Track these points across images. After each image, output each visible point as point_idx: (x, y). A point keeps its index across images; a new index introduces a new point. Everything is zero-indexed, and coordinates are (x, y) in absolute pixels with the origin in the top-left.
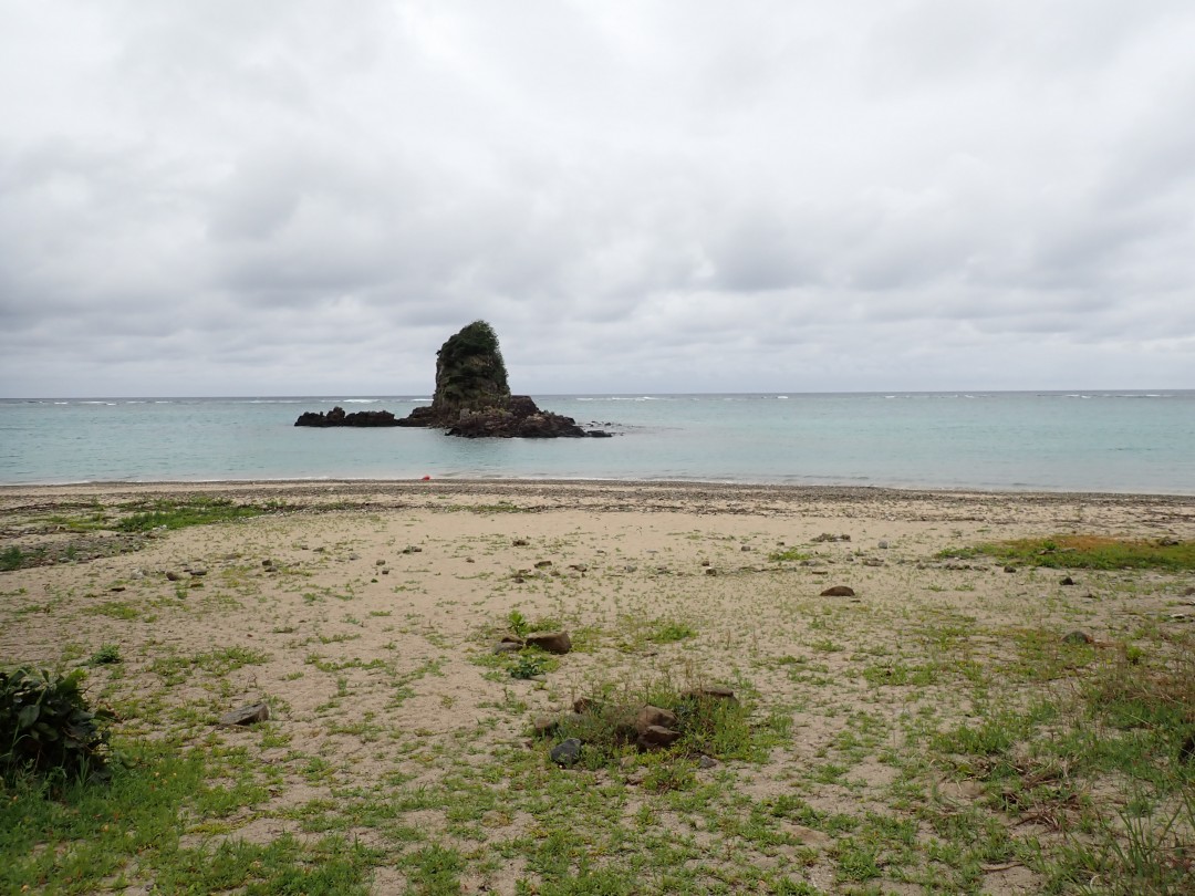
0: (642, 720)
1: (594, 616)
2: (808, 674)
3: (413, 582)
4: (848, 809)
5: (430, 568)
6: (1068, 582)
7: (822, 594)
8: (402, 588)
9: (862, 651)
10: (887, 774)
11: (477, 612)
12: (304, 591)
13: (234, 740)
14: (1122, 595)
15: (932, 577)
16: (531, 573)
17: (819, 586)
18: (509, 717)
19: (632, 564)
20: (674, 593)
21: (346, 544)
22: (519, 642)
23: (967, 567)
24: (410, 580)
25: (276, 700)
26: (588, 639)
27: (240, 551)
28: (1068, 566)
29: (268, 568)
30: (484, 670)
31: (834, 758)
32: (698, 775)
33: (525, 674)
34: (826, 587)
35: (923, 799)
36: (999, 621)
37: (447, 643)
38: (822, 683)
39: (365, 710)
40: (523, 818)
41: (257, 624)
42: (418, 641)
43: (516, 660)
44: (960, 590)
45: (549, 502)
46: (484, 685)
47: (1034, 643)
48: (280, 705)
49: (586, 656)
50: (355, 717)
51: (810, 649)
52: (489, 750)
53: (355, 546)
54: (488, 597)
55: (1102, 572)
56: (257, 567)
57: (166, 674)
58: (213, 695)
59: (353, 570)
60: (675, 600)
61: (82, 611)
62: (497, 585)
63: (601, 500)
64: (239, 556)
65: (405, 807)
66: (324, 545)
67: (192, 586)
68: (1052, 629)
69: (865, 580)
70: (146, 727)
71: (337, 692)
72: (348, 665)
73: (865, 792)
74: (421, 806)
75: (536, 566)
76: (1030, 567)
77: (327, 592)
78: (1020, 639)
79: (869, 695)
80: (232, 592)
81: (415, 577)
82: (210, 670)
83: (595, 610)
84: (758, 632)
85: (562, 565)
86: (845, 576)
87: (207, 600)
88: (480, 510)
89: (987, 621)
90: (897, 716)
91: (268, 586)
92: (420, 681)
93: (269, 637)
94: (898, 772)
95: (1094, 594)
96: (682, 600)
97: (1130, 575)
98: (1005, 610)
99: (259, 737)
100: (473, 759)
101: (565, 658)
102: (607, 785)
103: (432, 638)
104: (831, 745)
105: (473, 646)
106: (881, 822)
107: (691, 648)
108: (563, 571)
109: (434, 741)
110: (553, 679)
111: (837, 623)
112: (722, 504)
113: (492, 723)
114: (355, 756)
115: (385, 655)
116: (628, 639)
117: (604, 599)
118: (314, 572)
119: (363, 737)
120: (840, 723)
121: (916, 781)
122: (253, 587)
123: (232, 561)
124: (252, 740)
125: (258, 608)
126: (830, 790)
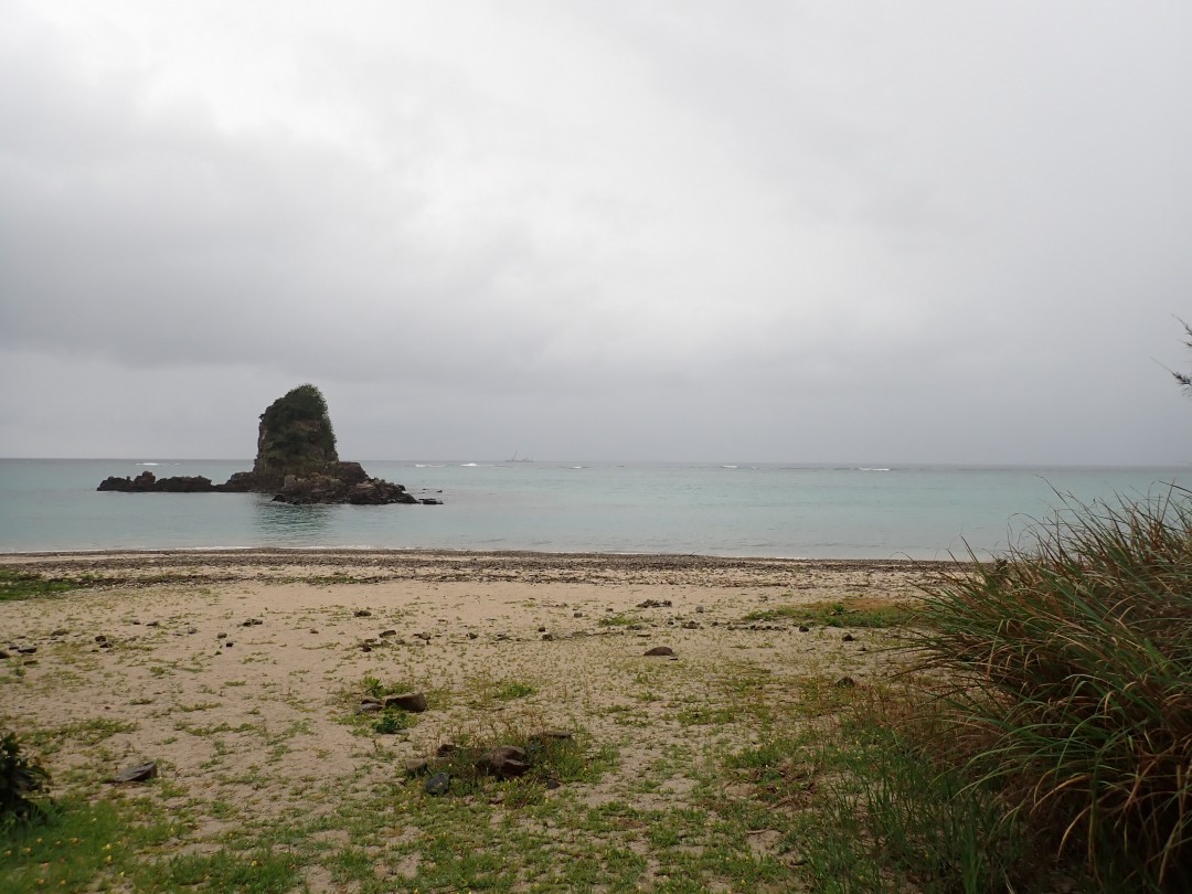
0: (498, 757)
1: (443, 679)
2: (632, 719)
3: (259, 654)
4: (660, 808)
5: (274, 639)
6: (848, 638)
7: (646, 654)
8: (251, 660)
9: (677, 700)
10: (691, 784)
11: (330, 679)
12: (151, 665)
13: (139, 792)
15: (740, 636)
16: (378, 642)
17: (643, 647)
18: (381, 764)
19: (473, 631)
20: (515, 657)
21: (179, 617)
22: (378, 703)
23: (769, 628)
24: (257, 652)
25: (160, 762)
26: (441, 699)
27: (65, 626)
28: (851, 625)
29: (103, 643)
30: (351, 729)
31: (651, 777)
32: (546, 794)
33: (389, 728)
34: (650, 647)
35: (715, 798)
36: (790, 672)
37: (310, 706)
38: (644, 725)
39: (249, 764)
40: (411, 830)
41: (111, 698)
42: (279, 706)
43: (379, 718)
44: (761, 647)
45: (385, 572)
46: (353, 740)
47: (809, 687)
48: (164, 765)
49: (441, 713)
50: (240, 770)
51: (634, 700)
52: (370, 788)
53: (190, 619)
54: (338, 666)
55: (877, 630)
56: (90, 642)
58: (94, 760)
59: (195, 643)
60: (516, 663)
62: (346, 654)
63: (438, 571)
64: (66, 632)
65: (311, 830)
66: (156, 620)
67: (25, 664)
68: (829, 677)
69: (683, 641)
71: (216, 751)
72: (216, 730)
73: (673, 797)
74: (324, 828)
75: (381, 636)
76: (821, 627)
77: (174, 666)
78: (802, 685)
79: (680, 733)
80: (71, 668)
81: (262, 648)
82: (81, 739)
83: (443, 674)
84: (590, 688)
85: (407, 634)
86: (666, 638)
87: (47, 675)
88: (316, 580)
89: (779, 673)
90: (701, 746)
91: (108, 661)
92: (291, 740)
93: (128, 708)
94: (697, 782)
95: (867, 648)
96: (522, 663)
97: (899, 631)
98: (795, 662)
99: (158, 790)
100: (358, 796)
101: (422, 716)
102: (474, 805)
103: (293, 704)
104: (648, 769)
105: (334, 708)
106: (682, 813)
107: (533, 703)
108: (407, 639)
109: (318, 784)
110: (413, 733)
111: (658, 678)
112: (555, 573)
113: (368, 769)
114: (251, 799)
115: (250, 720)
116: (476, 697)
117: (450, 664)
118: (153, 646)
119: (254, 785)
120: (656, 753)
121: (710, 787)
122: (92, 663)
123: (60, 638)
124: (151, 792)
125: (107, 683)
126: (647, 797)
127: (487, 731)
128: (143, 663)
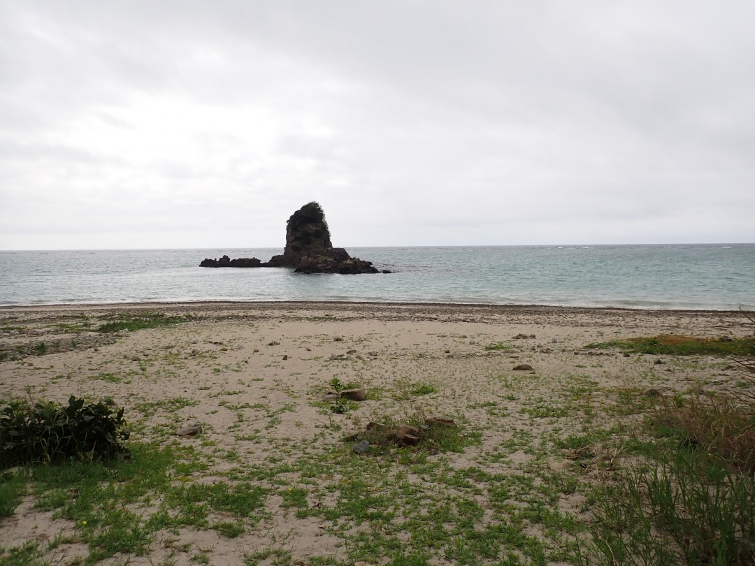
0: (402, 434)
1: (381, 381)
2: (497, 411)
4: (503, 472)
5: (285, 354)
6: (659, 362)
7: (514, 369)
8: (269, 366)
9: (530, 400)
11: (313, 378)
12: (213, 367)
13: (186, 442)
14: (689, 370)
15: (580, 359)
16: (345, 357)
17: (512, 364)
18: (332, 432)
19: (404, 352)
20: (427, 368)
21: (235, 340)
22: (337, 395)
23: (601, 354)
24: (274, 361)
25: (205, 424)
26: (376, 394)
27: (173, 344)
28: (662, 353)
30: (318, 409)
31: (502, 450)
32: (428, 458)
33: (339, 411)
34: (516, 365)
36: (613, 383)
37: (297, 395)
38: (503, 416)
39: (254, 428)
40: (338, 477)
41: (188, 385)
42: (280, 394)
43: (335, 404)
44: (595, 367)
45: (355, 314)
46: (317, 416)
47: (626, 395)
48: (208, 426)
49: (374, 402)
50: (248, 432)
51: (501, 399)
52: (322, 447)
53: (240, 341)
54: (319, 371)
55: (681, 357)
57: (143, 411)
58: (170, 421)
59: (240, 355)
60: (428, 372)
61: (89, 378)
62: (325, 364)
63: (387, 314)
64: (172, 347)
65: (279, 472)
66: (222, 341)
67: (148, 364)
68: (641, 388)
69: (540, 361)
70: (139, 436)
71: (238, 420)
72: (242, 407)
73: (514, 466)
74: (287, 471)
75: (347, 353)
76: (640, 354)
77: (227, 367)
78: (620, 393)
79: (528, 422)
80: (171, 367)
81: (277, 359)
82: (166, 409)
83: (381, 378)
84: (473, 389)
85: (363, 353)
86: (528, 359)
87: (158, 371)
88: (315, 319)
89: (605, 384)
90: (540, 432)
91: (192, 364)
92: (282, 415)
93: (198, 392)
94: (533, 457)
95: (671, 369)
96: (432, 372)
97: (697, 358)
98: (617, 377)
99: (199, 441)
100: (313, 451)
101: (363, 403)
102: (382, 463)
103: (288, 393)
104: (501, 445)
105: (310, 396)
106: (517, 478)
107: (433, 398)
108: (362, 356)
109: (292, 443)
110: (355, 414)
111: (519, 385)
112: (462, 316)
113: (322, 435)
114: (250, 450)
115: (262, 401)
116: (399, 394)
117: (386, 371)
118: (217, 356)
119: (254, 441)
120: (508, 436)
121: (540, 461)
122: (182, 365)
123: (170, 350)
124: (196, 443)
125: (188, 376)
126: (497, 465)
127: (400, 415)
128: (210, 366)
